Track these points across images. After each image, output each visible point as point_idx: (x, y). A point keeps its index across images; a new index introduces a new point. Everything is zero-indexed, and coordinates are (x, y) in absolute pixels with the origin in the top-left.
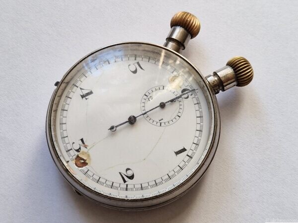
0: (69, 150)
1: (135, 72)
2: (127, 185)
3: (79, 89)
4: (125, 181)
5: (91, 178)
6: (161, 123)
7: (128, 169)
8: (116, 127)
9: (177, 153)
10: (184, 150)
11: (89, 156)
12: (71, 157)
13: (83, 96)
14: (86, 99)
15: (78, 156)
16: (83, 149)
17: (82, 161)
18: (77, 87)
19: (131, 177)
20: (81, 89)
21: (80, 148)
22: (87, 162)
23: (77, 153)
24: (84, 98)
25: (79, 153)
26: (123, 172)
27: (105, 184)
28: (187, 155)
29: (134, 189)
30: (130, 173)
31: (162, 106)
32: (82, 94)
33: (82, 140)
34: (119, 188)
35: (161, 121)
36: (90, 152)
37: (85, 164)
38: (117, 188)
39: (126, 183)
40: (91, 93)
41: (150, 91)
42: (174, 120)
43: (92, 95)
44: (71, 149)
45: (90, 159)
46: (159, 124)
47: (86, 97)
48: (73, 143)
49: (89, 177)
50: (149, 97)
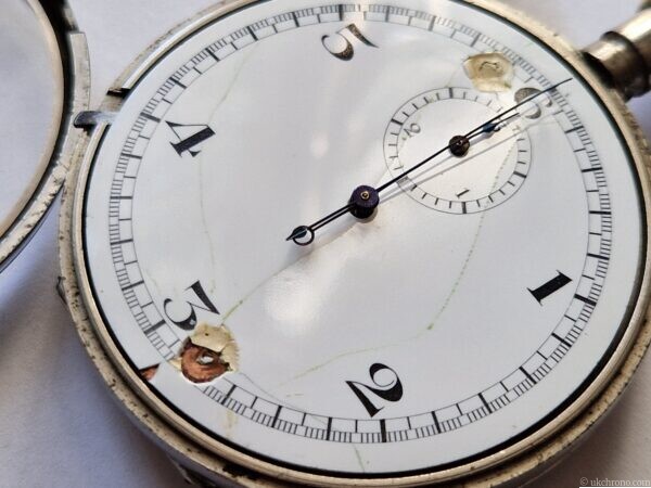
0: (154, 328)
1: (347, 55)
2: (383, 422)
3: (163, 125)
4: (372, 410)
5: (249, 412)
6: (464, 203)
7: (375, 368)
9: (540, 293)
10: (561, 280)
11: (228, 339)
12: (165, 350)
13: (181, 147)
14: (194, 154)
15: (189, 344)
16: (204, 316)
17: (207, 359)
18: (158, 120)
19: (394, 394)
20: (171, 125)
21: (193, 316)
22: (225, 358)
23: (183, 334)
24: (186, 154)
25: (190, 333)
26: (362, 378)
27: (301, 430)
28: (577, 296)
29: (412, 434)
30: (384, 380)
31: (459, 147)
32: (177, 141)
33: (197, 287)
34: (356, 438)
35: (463, 198)
36: (234, 326)
37: (218, 366)
38: (346, 437)
39: (379, 416)
40: (207, 133)
41: (409, 109)
42: (509, 189)
43: (209, 139)
44: (163, 322)
45: (235, 349)
46: (458, 208)
47: (194, 149)
48: (167, 301)
49: (239, 409)
50: (407, 126)
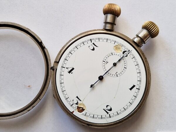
0: (72, 105)
1: (93, 49)
2: (110, 115)
3: (66, 68)
4: (108, 113)
5: (89, 116)
6: (117, 75)
7: (107, 106)
8: (94, 85)
9: (131, 89)
10: (134, 86)
11: (84, 105)
12: (74, 109)
14: (72, 73)
15: (78, 107)
16: (79, 102)
17: (81, 109)
18: (64, 68)
19: (111, 110)
20: (67, 68)
21: (78, 102)
22: (84, 108)
23: (77, 105)
24: (70, 73)
25: (78, 105)
26: (105, 108)
27: (98, 118)
28: (137, 89)
29: (114, 116)
30: (109, 108)
31: (115, 65)
32: (68, 71)
33: (77, 97)
34: (106, 118)
35: (117, 74)
36: (84, 103)
37: (83, 110)
38: (104, 118)
39: (109, 114)
40: (73, 69)
41: (106, 58)
42: (124, 71)
43: (74, 70)
44: (73, 104)
45: (85, 107)
46: (116, 76)
47: (72, 72)
48: (73, 100)
49: (88, 116)
50: (106, 62)
